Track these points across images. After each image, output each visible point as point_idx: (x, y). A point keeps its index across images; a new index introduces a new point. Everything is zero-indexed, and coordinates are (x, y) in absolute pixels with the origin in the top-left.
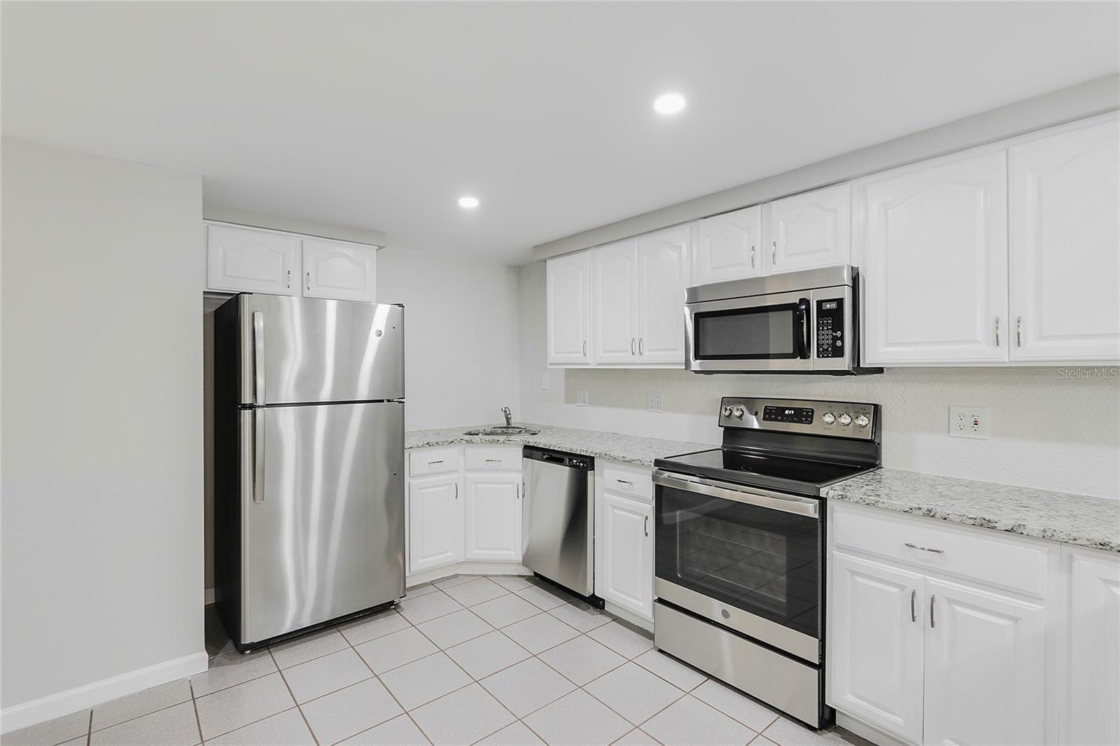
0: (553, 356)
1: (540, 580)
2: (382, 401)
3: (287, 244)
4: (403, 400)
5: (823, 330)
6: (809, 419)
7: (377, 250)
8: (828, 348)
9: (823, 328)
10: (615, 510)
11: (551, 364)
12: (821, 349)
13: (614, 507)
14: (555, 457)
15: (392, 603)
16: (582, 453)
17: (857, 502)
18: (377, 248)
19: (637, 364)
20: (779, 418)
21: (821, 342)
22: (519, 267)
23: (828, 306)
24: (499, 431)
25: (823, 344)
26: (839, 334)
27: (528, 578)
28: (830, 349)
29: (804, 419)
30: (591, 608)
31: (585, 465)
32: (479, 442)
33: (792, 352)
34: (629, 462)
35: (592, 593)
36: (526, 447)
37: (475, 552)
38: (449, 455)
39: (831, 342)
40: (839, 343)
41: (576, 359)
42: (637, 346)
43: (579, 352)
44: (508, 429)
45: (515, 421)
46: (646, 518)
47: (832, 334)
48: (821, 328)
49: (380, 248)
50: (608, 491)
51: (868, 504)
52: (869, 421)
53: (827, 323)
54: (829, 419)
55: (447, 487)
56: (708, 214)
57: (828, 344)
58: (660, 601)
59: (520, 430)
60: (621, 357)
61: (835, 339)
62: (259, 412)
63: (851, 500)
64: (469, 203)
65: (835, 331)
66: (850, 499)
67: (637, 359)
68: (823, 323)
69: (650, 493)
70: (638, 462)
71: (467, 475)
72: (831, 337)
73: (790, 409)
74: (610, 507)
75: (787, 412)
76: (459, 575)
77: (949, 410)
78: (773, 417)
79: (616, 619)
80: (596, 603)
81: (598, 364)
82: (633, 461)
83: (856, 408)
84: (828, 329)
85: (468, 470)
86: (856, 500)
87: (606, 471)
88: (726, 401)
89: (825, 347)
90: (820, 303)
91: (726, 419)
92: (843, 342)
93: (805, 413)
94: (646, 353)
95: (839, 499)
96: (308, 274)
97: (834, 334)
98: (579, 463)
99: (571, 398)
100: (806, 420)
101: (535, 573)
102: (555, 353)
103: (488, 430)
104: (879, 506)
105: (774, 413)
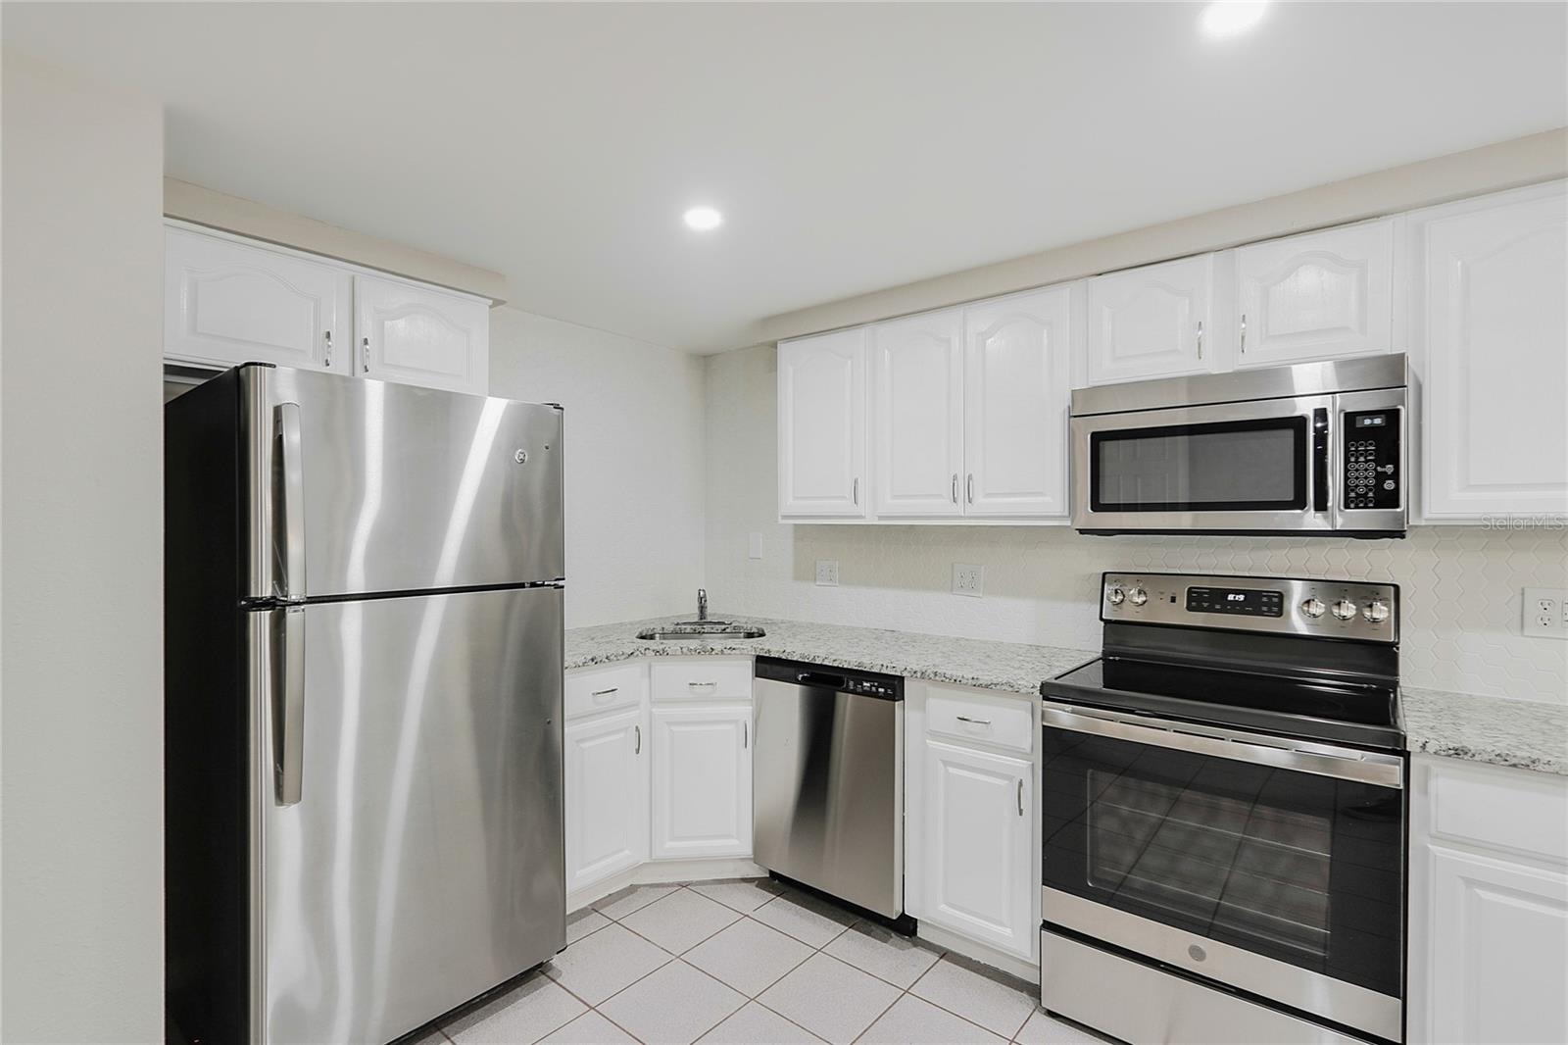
1: (779, 884)
2: (522, 586)
3: (327, 279)
4: (560, 583)
5: (1357, 462)
6: (1275, 609)
7: (491, 307)
8: (1367, 493)
9: (1357, 458)
10: (951, 770)
11: (785, 517)
12: (1353, 495)
13: (946, 763)
15: (541, 965)
16: (884, 671)
17: (1490, 762)
18: (490, 302)
19: (960, 517)
20: (1218, 607)
21: (1352, 483)
22: (705, 357)
23: (1367, 422)
24: (689, 628)
25: (1357, 486)
26: (1390, 468)
27: (762, 883)
28: (1371, 494)
29: (1265, 609)
30: (893, 935)
31: (889, 691)
32: (679, 652)
33: (1292, 499)
34: (987, 686)
35: (901, 911)
36: (760, 660)
37: (669, 845)
38: (626, 677)
39: (1372, 482)
40: (1389, 485)
41: (835, 507)
42: (962, 488)
43: (844, 497)
44: (702, 625)
45: (714, 610)
46: (1021, 784)
47: (1375, 469)
48: (1353, 459)
49: (497, 303)
50: (936, 735)
51: (1515, 765)
52: (1389, 611)
53: (1366, 451)
54: (1316, 608)
55: (622, 735)
56: (1106, 269)
57: (1366, 486)
58: (1048, 926)
59: (723, 627)
60: (932, 506)
61: (1381, 478)
62: (292, 616)
63: (1476, 758)
64: (703, 218)
65: (1379, 462)
66: (1474, 755)
67: (958, 509)
68: (1357, 451)
69: (1031, 741)
70: (1004, 687)
71: (654, 710)
72: (1372, 474)
73: (1237, 592)
74: (941, 765)
75: (1231, 597)
76: (639, 886)
77: (1523, 594)
78: (1205, 605)
79: (945, 954)
80: (905, 927)
81: (881, 518)
82: (996, 685)
84: (1366, 461)
85: (658, 703)
86: (1486, 757)
87: (932, 702)
88: (1111, 579)
89: (1362, 491)
90: (1350, 418)
91: (1115, 608)
92: (1397, 483)
93: (1265, 599)
94: (979, 500)
95: (1450, 756)
96: (366, 342)
97: (1379, 469)
98: (877, 688)
99: (805, 572)
100: (1270, 611)
101: (771, 872)
102: (795, 498)
103: (669, 628)
104: (1540, 768)
105: (1206, 597)
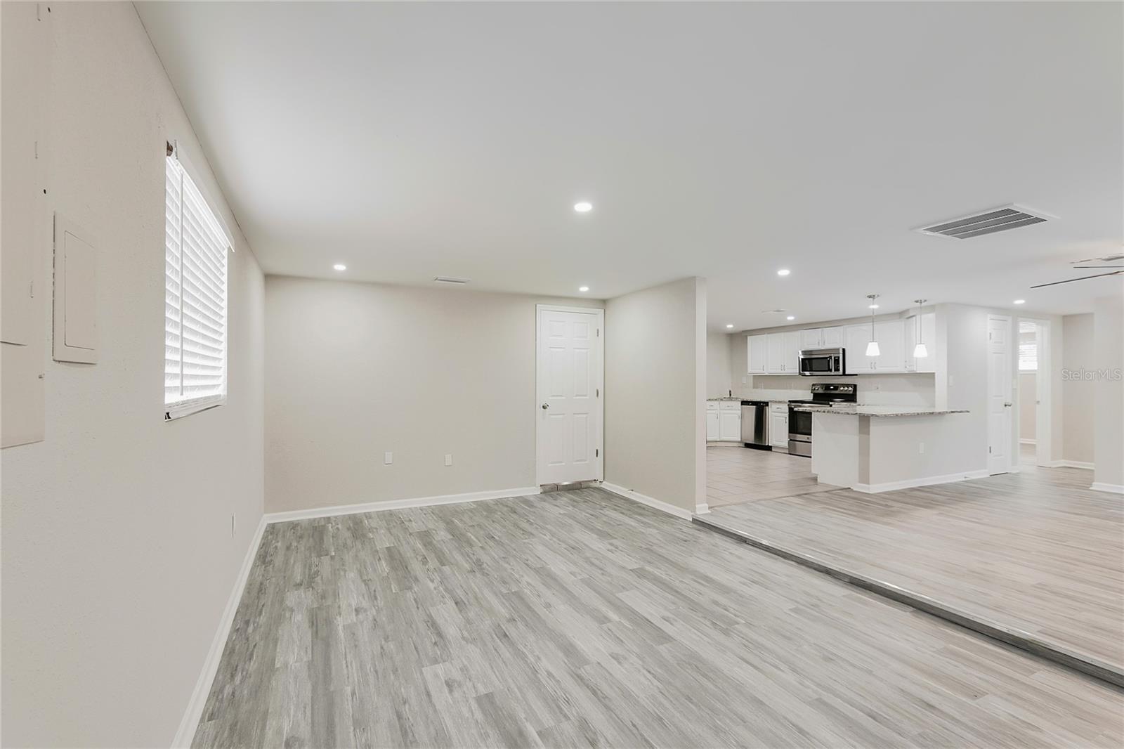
0: (750, 370)
1: (747, 445)
6: (837, 389)
11: (749, 374)
14: (753, 403)
16: (761, 401)
22: (731, 334)
29: (835, 389)
31: (762, 405)
33: (827, 370)
34: (780, 402)
36: (742, 401)
37: (723, 437)
38: (715, 404)
40: (838, 367)
41: (759, 372)
42: (783, 367)
43: (760, 370)
50: (774, 412)
52: (853, 389)
54: (842, 389)
55: (714, 415)
56: (806, 329)
58: (791, 440)
59: (739, 396)
60: (778, 372)
65: (837, 363)
67: (783, 371)
69: (787, 410)
70: (783, 402)
73: (832, 386)
74: (774, 417)
81: (768, 373)
83: (848, 385)
85: (721, 410)
87: (772, 406)
88: (813, 385)
92: (840, 366)
93: (836, 387)
94: (786, 370)
97: (837, 365)
98: (760, 404)
99: (755, 387)
103: (725, 398)
